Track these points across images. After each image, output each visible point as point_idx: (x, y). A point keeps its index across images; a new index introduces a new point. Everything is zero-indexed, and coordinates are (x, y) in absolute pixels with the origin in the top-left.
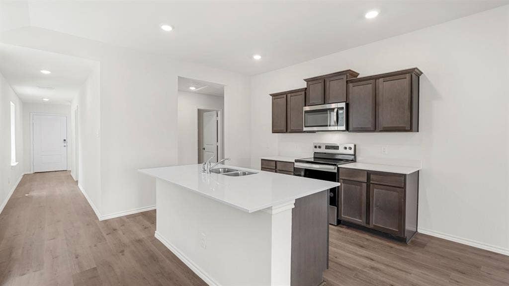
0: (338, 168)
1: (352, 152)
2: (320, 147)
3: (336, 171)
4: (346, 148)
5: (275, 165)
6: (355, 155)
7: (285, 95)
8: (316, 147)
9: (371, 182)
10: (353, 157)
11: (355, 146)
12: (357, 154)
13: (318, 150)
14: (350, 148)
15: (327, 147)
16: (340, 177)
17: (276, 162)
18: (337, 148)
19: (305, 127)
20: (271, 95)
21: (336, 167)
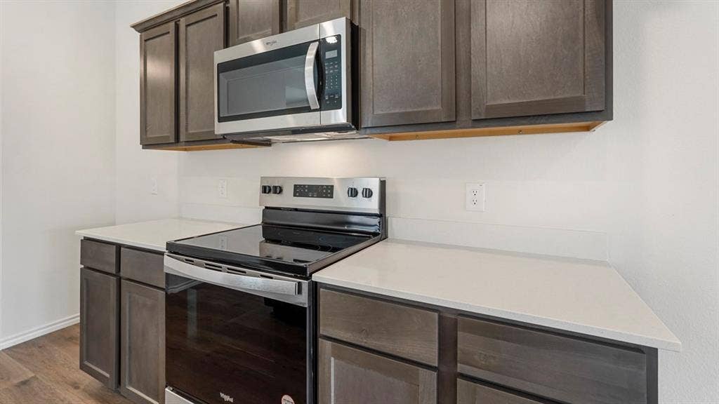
0: (315, 287)
1: (372, 205)
2: (278, 190)
3: (303, 300)
4: (353, 193)
5: (114, 260)
6: (382, 215)
7: (172, 24)
8: (266, 190)
9: (461, 368)
10: (376, 221)
11: (383, 184)
12: (389, 212)
13: (274, 201)
14: (368, 193)
15: (300, 190)
16: (322, 331)
17: (119, 247)
18: (326, 191)
19: (221, 120)
20: (134, 27)
21: (305, 283)
